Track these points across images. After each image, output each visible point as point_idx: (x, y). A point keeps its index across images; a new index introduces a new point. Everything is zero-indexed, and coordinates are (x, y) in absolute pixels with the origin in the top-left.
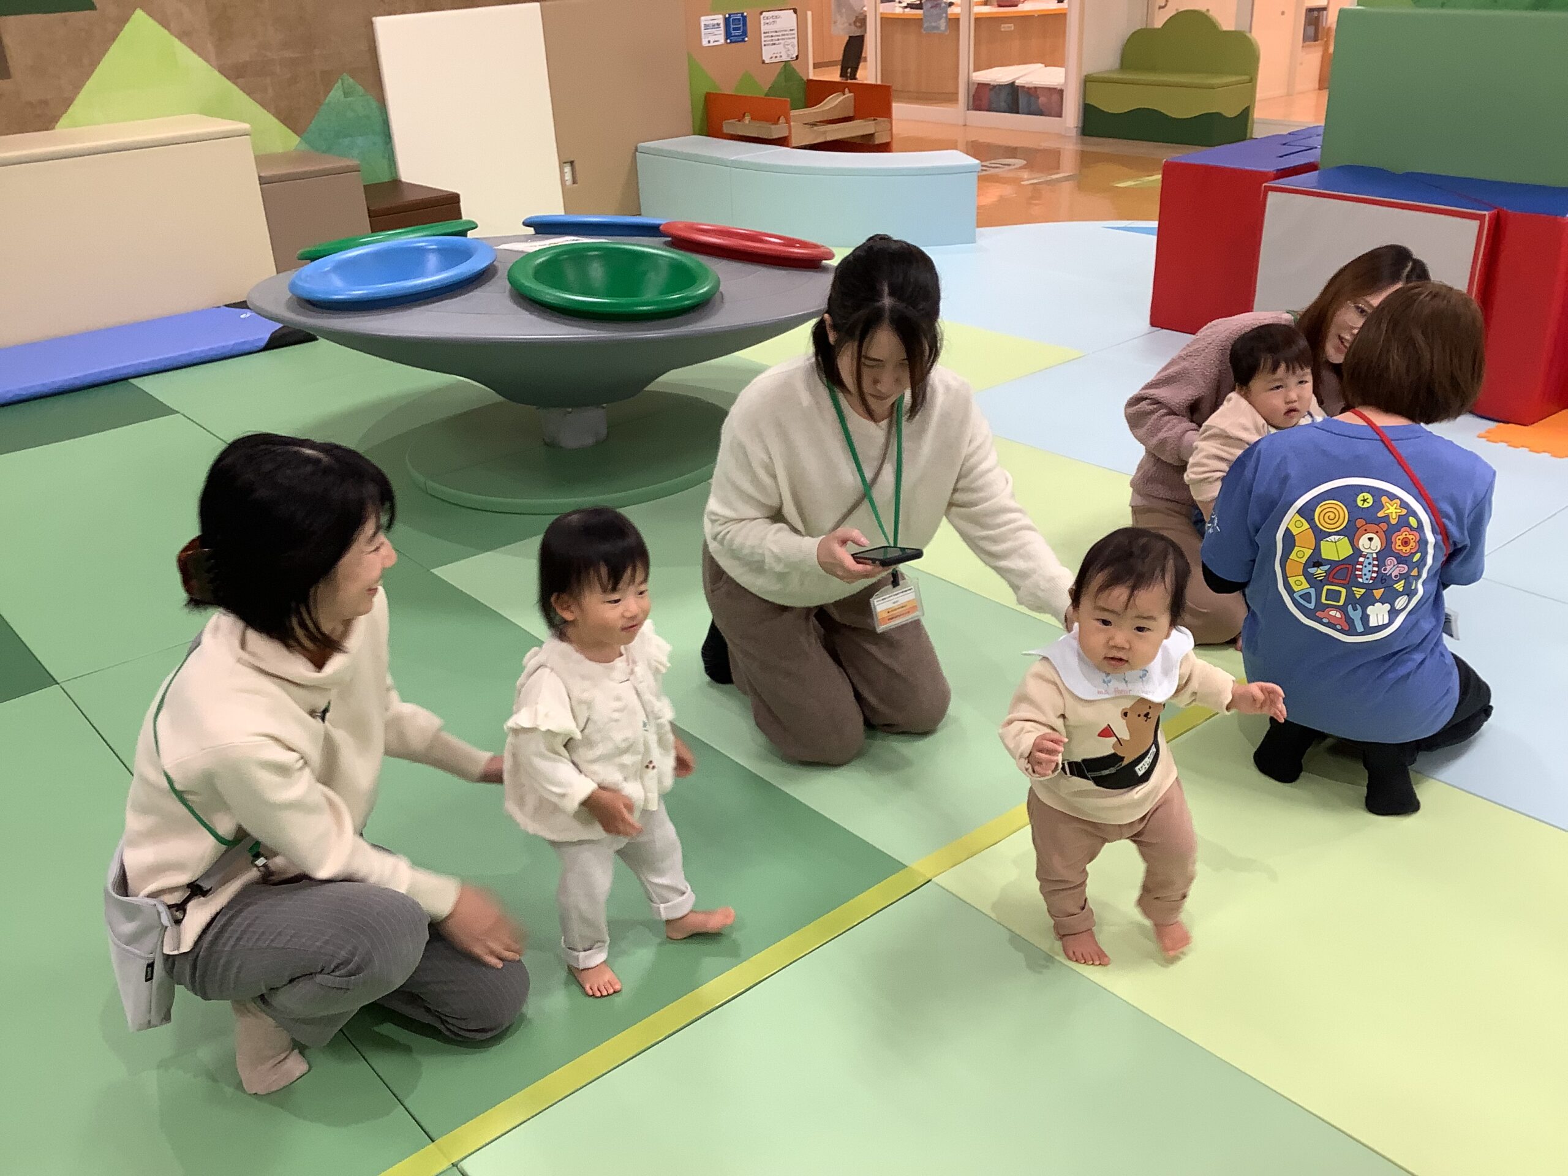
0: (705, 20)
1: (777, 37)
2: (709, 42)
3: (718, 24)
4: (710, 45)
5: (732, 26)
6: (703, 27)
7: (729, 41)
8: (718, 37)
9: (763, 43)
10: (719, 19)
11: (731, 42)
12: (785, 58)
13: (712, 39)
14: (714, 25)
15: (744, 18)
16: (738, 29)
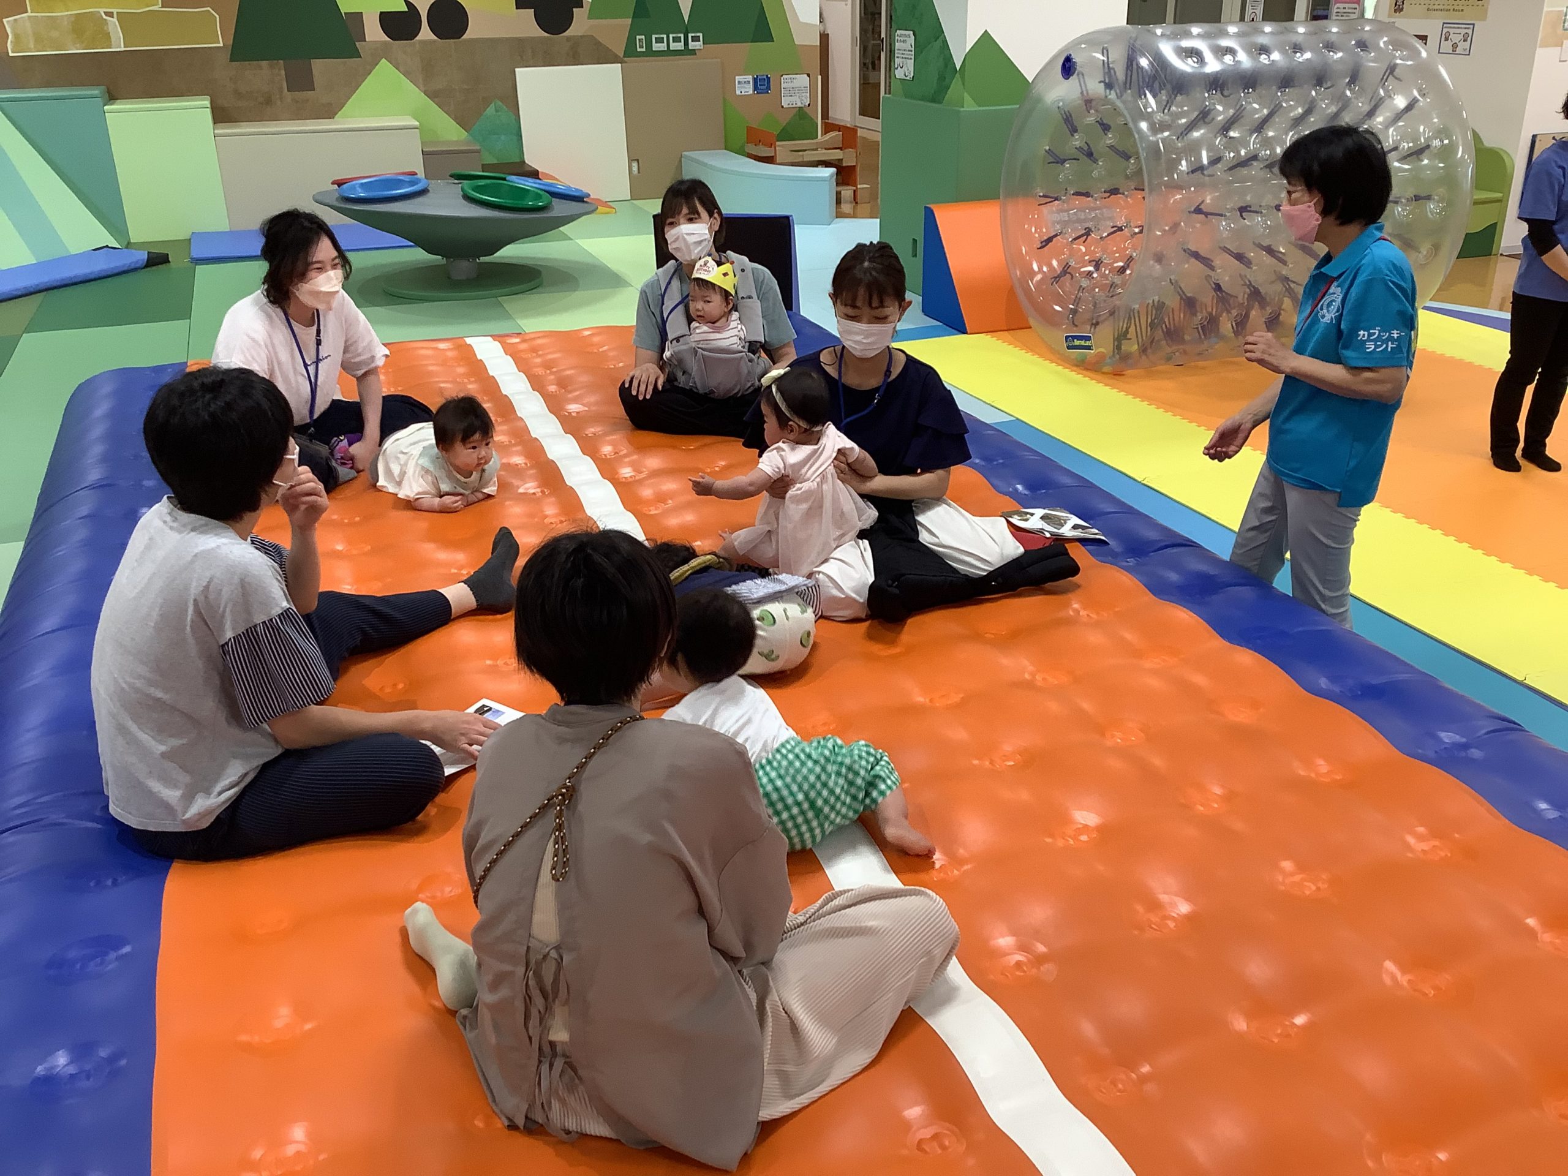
0: (738, 78)
1: (792, 92)
3: (749, 82)
4: (743, 93)
5: (759, 83)
6: (737, 83)
7: (756, 92)
8: (749, 88)
9: (782, 95)
10: (750, 78)
12: (799, 105)
13: (744, 91)
14: (745, 82)
15: (769, 79)
16: (763, 85)
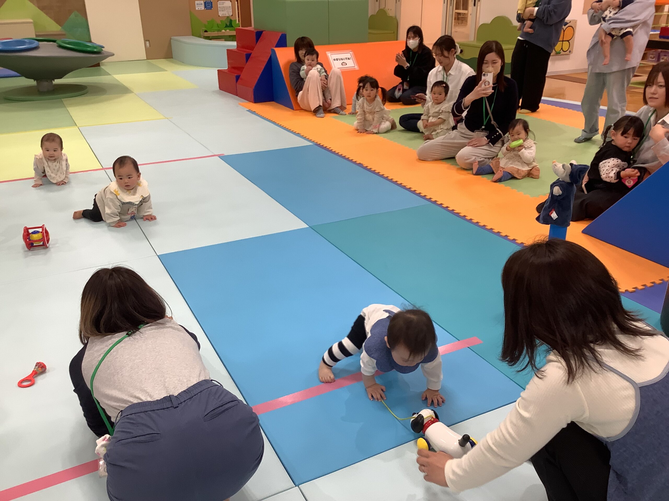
0: (196, 2)
1: (224, 9)
2: (198, 9)
3: (202, 4)
5: (207, 5)
6: (196, 4)
7: (206, 9)
8: (202, 7)
9: (219, 10)
10: (202, 2)
11: (207, 9)
12: (227, 15)
13: (200, 8)
14: (200, 4)
15: (212, 3)
16: (209, 5)
